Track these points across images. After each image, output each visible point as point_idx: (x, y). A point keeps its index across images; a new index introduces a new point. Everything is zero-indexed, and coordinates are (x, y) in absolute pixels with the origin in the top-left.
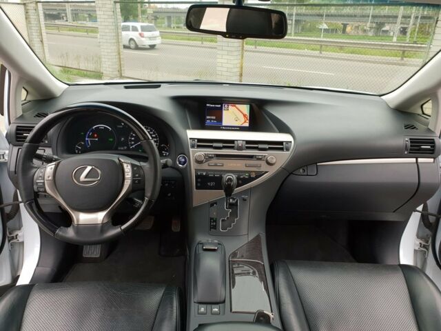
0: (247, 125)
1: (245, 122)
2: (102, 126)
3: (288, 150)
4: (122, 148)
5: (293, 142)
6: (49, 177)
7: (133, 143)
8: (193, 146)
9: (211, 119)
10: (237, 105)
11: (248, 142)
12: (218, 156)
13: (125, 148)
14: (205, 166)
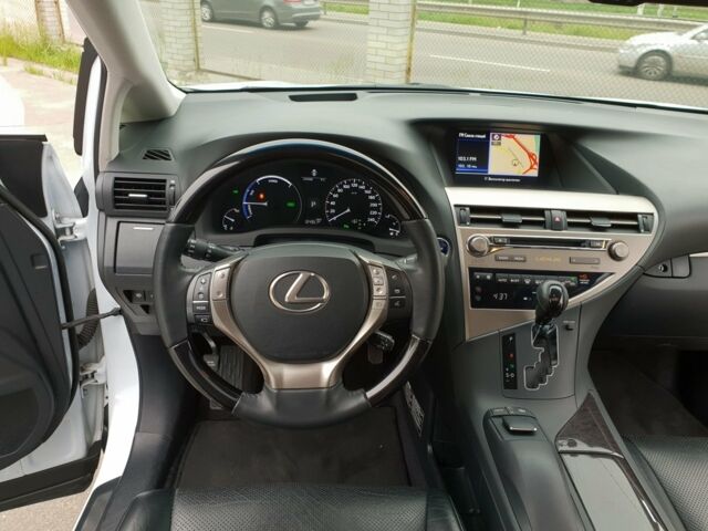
0: (534, 173)
1: (531, 168)
2: (273, 178)
3: (648, 230)
4: (313, 222)
5: (656, 215)
6: (219, 293)
7: (333, 211)
8: (462, 222)
9: (466, 163)
10: (517, 136)
11: (571, 213)
12: (514, 241)
13: (319, 220)
14: (489, 262)
